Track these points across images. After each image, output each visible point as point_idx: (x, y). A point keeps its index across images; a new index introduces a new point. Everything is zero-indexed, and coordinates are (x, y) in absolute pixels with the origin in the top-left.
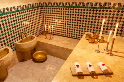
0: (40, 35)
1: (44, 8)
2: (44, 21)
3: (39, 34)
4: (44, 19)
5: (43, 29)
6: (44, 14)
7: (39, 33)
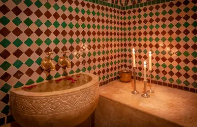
0: (112, 80)
1: (127, 11)
2: (125, 45)
3: (110, 78)
4: (125, 40)
5: (122, 66)
6: (127, 26)
7: (111, 75)
